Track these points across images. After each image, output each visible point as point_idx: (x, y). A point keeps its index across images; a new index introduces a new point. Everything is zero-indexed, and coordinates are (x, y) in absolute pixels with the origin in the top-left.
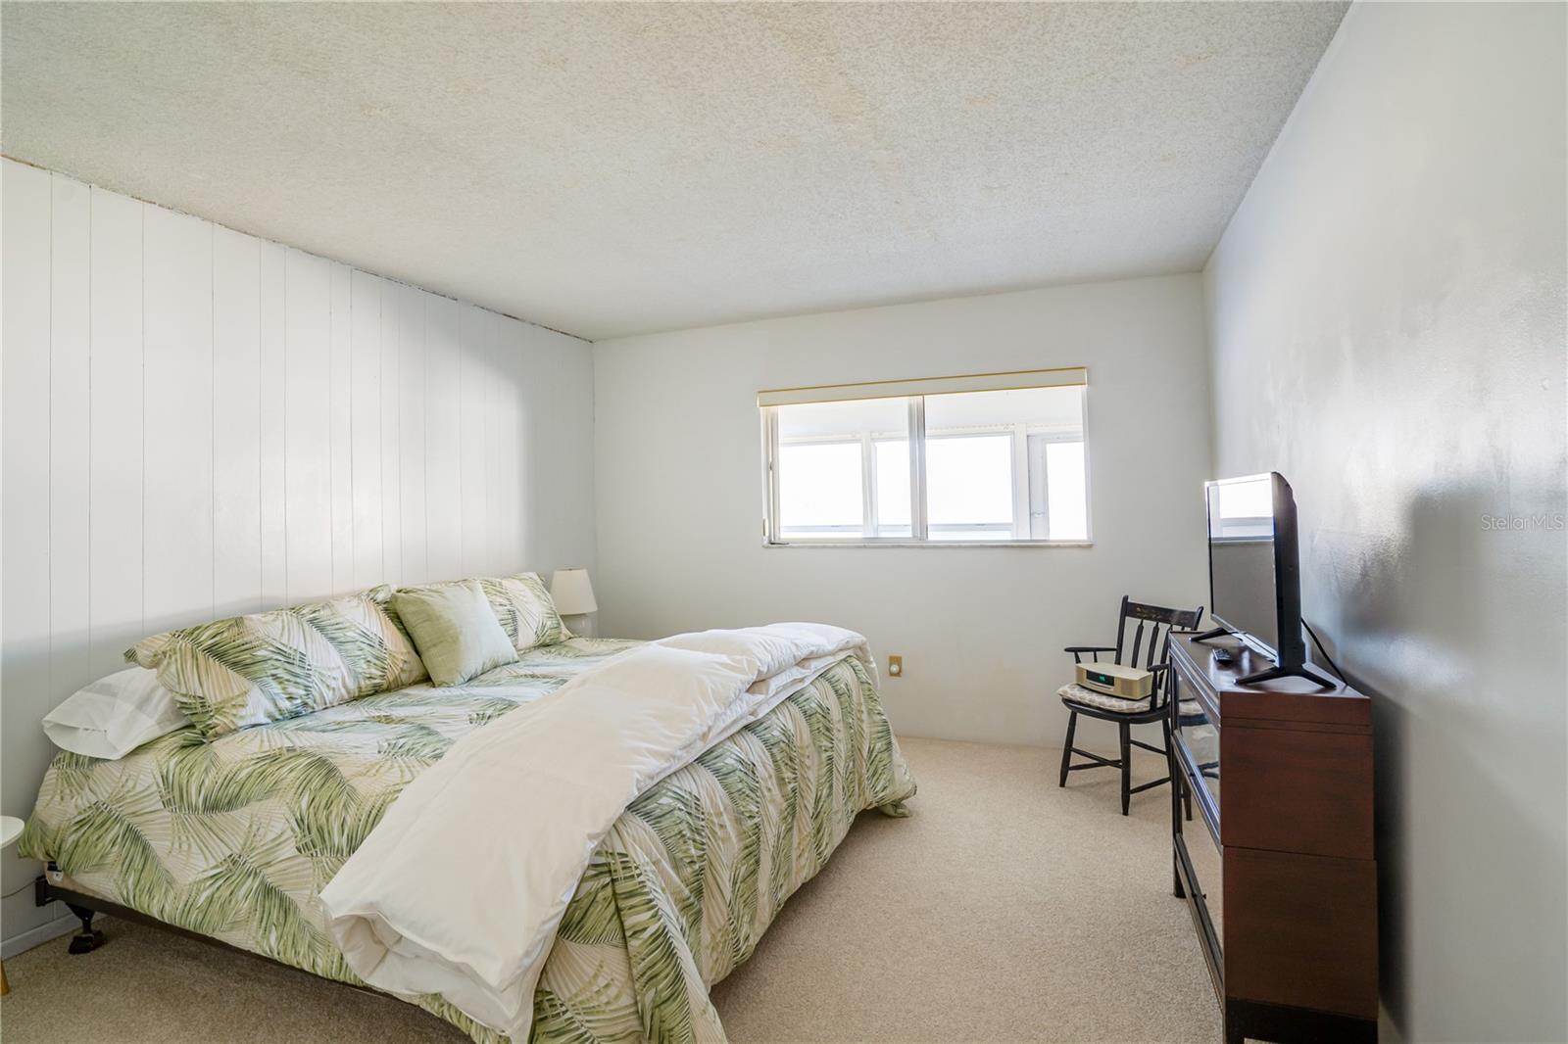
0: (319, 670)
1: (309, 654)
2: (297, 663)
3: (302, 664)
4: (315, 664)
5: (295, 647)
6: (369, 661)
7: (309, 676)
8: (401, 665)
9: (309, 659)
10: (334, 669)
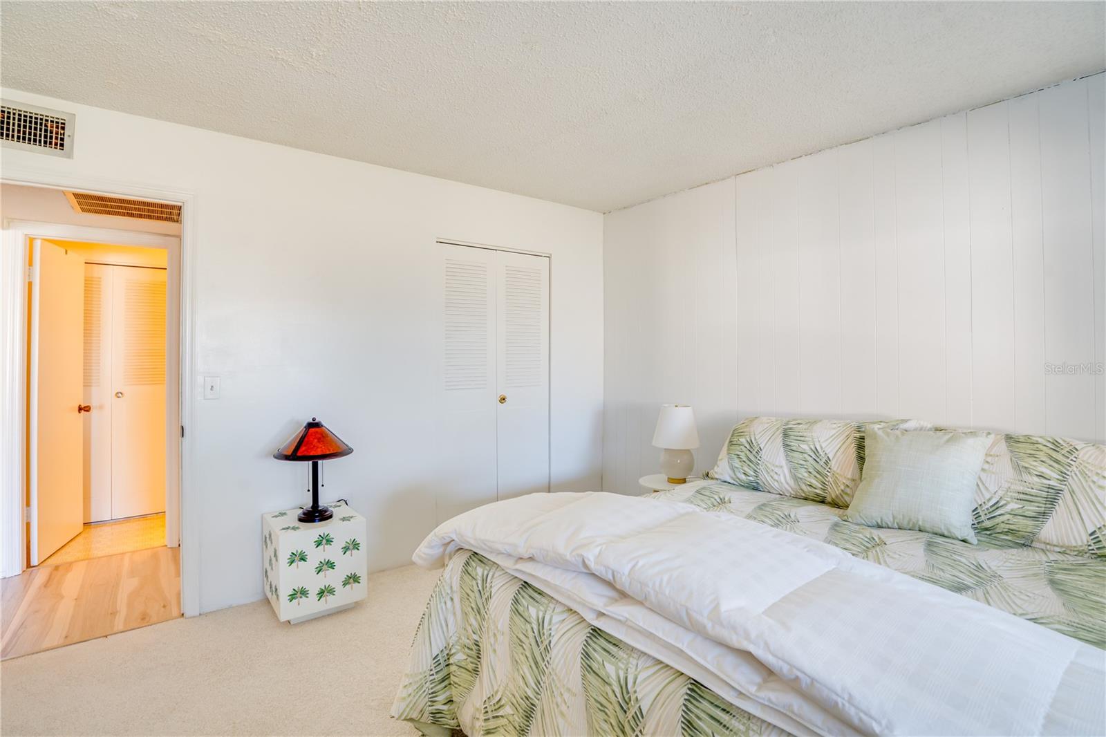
0: (765, 463)
1: (764, 451)
2: (754, 452)
3: (756, 455)
4: (765, 458)
5: (759, 443)
6: (810, 472)
7: (758, 464)
8: (842, 487)
9: (762, 453)
10: (777, 466)
